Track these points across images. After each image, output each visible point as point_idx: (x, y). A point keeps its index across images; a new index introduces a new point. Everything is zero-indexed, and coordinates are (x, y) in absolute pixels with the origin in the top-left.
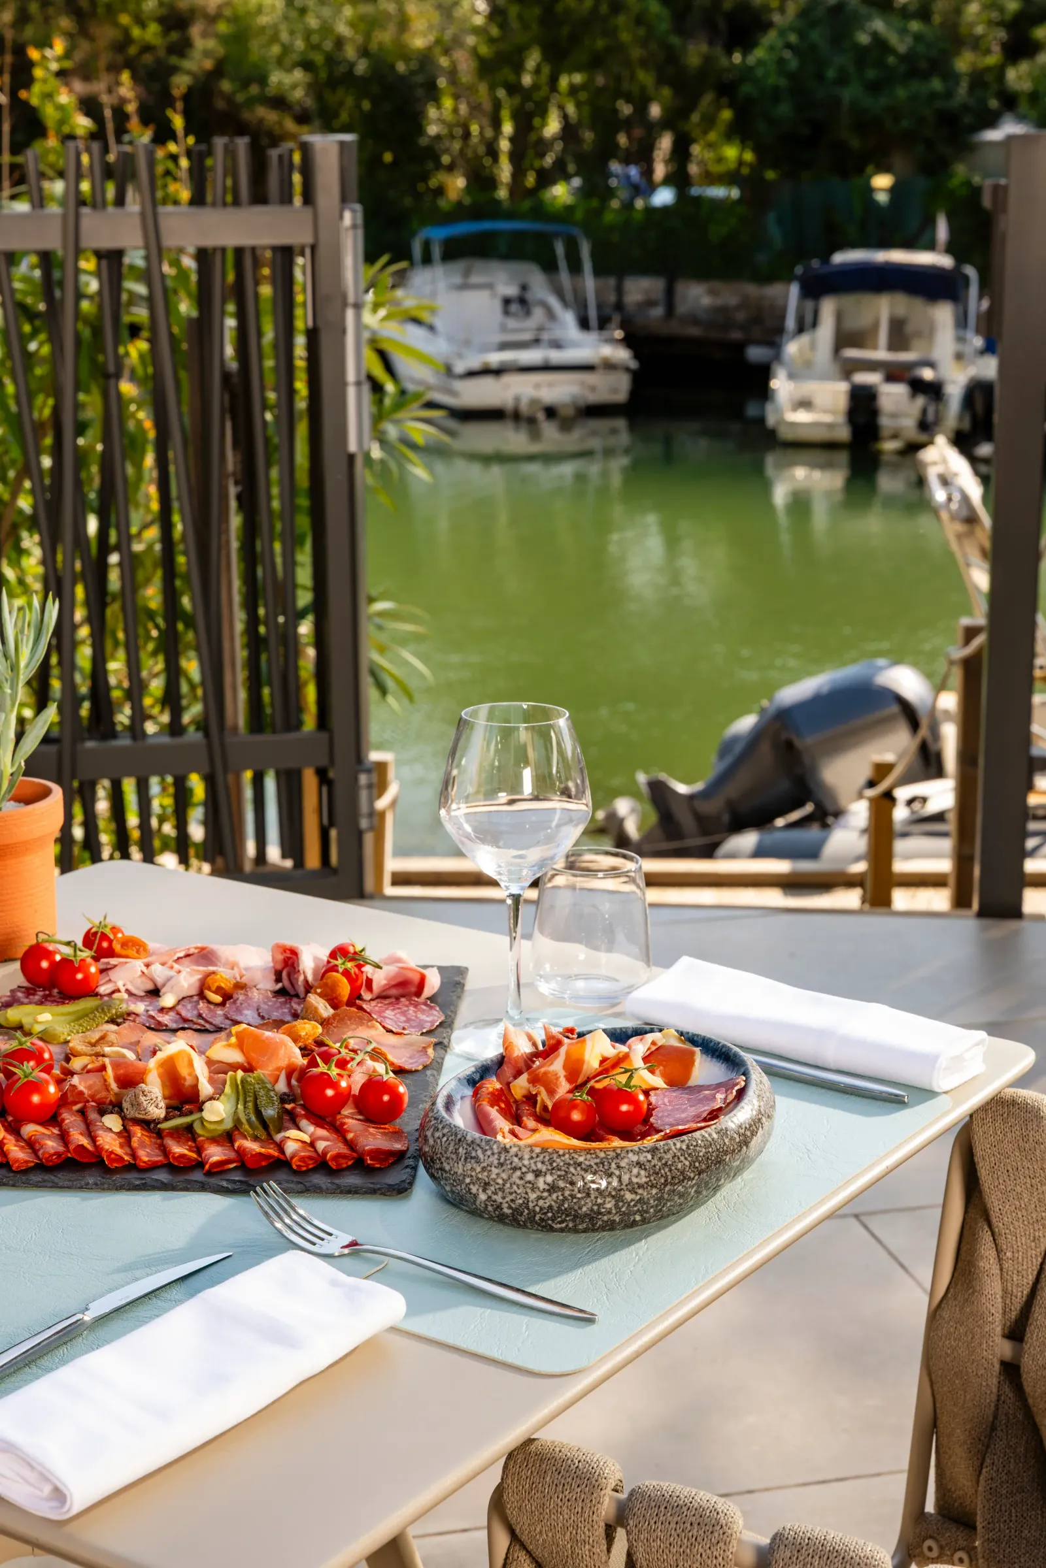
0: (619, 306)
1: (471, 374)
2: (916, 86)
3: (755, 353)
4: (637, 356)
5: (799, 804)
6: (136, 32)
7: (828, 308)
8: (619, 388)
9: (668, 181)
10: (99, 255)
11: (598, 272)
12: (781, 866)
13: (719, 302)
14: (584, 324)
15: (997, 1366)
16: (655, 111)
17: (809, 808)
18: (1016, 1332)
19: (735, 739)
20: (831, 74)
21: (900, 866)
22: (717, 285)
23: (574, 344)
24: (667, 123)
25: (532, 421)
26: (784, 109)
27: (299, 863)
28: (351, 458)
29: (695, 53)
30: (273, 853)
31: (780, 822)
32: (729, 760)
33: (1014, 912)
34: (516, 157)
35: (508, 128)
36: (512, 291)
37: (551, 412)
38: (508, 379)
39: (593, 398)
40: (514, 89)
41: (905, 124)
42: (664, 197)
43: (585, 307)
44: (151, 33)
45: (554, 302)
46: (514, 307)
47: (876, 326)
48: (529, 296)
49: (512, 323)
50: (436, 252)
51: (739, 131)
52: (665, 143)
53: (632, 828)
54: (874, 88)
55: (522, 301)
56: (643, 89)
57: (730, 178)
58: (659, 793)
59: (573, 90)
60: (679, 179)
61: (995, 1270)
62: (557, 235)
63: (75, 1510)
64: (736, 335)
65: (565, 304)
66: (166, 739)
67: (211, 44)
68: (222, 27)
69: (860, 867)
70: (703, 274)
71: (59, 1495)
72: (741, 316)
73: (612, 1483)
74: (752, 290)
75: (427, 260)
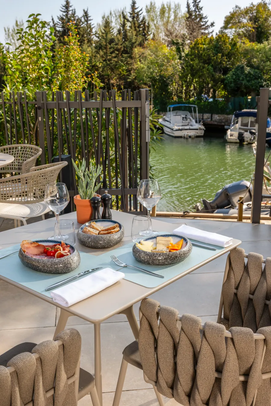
0: (203, 119)
1: (177, 130)
2: (256, 81)
3: (226, 127)
4: (205, 128)
5: (229, 205)
6: (122, 72)
7: (240, 119)
8: (202, 133)
9: (212, 97)
10: (106, 109)
11: (199, 113)
12: (222, 215)
13: (220, 118)
14: (196, 122)
15: (233, 293)
16: (210, 85)
17: (230, 205)
18: (237, 288)
19: (218, 193)
20: (241, 79)
21: (244, 215)
22: (220, 115)
23: (195, 126)
24: (212, 87)
25: (187, 138)
26: (232, 85)
27: (137, 210)
28: (147, 143)
29: (218, 75)
30: (132, 209)
31: (225, 208)
32: (217, 197)
33: (259, 223)
34: (185, 93)
35: (184, 88)
36: (184, 116)
37: (190, 137)
38: (183, 131)
39: (197, 135)
40: (186, 81)
41: (254, 87)
42: (211, 100)
43: (197, 119)
44: (125, 73)
45: (191, 118)
46: (184, 119)
47: (248, 123)
48: (187, 117)
49: (184, 122)
50: (171, 109)
51: (225, 88)
52: (212, 90)
53: (199, 208)
54: (248, 81)
55: (186, 118)
56: (208, 81)
57: (222, 97)
58: (204, 202)
59: (196, 82)
60: (214, 97)
61: (234, 278)
62: (192, 106)
63: (69, 305)
64: (223, 124)
65: (193, 119)
66: (115, 189)
67: (134, 74)
68: (136, 71)
69: (237, 215)
70: (218, 113)
71: (67, 303)
72: (224, 121)
73: (158, 306)
74: (226, 116)
75: (170, 111)
